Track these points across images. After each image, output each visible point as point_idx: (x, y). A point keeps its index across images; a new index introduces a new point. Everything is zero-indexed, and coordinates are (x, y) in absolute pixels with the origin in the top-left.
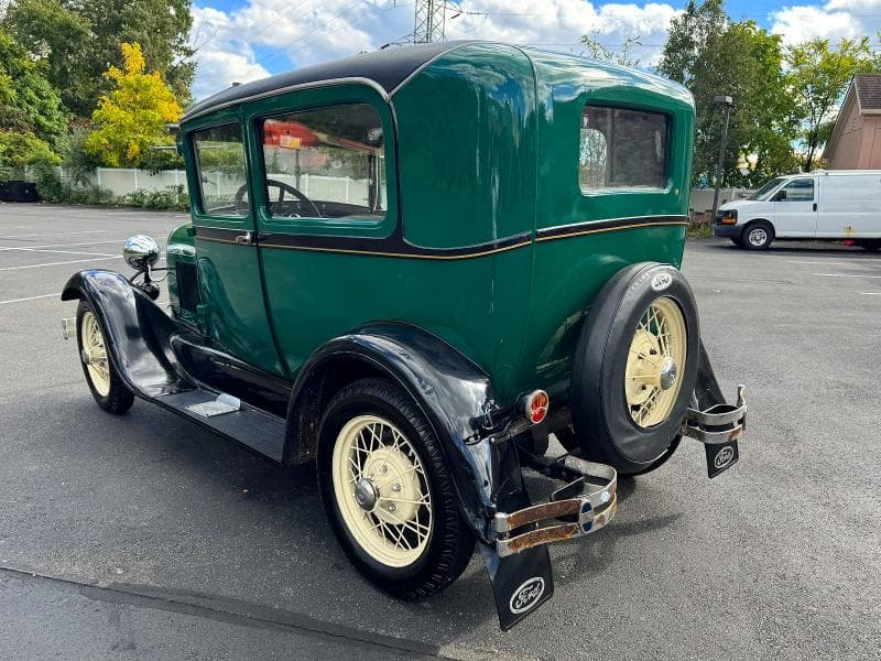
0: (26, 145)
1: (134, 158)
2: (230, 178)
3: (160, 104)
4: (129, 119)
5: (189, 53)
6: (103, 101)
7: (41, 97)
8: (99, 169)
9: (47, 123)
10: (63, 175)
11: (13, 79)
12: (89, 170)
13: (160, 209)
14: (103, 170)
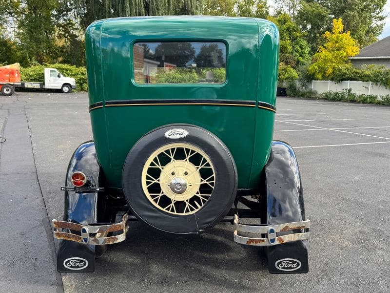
0: (286, 71)
1: (329, 76)
2: (377, 85)
3: (347, 47)
4: (330, 56)
5: (382, 19)
6: (320, 49)
7: (302, 49)
8: (313, 81)
9: (302, 60)
10: (298, 84)
11: (292, 42)
12: (308, 82)
13: (337, 101)
14: (315, 81)
